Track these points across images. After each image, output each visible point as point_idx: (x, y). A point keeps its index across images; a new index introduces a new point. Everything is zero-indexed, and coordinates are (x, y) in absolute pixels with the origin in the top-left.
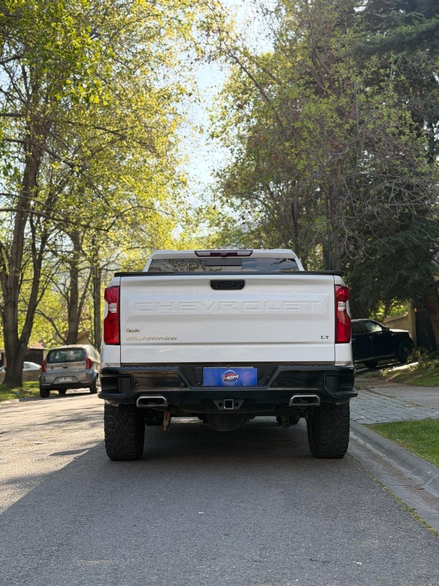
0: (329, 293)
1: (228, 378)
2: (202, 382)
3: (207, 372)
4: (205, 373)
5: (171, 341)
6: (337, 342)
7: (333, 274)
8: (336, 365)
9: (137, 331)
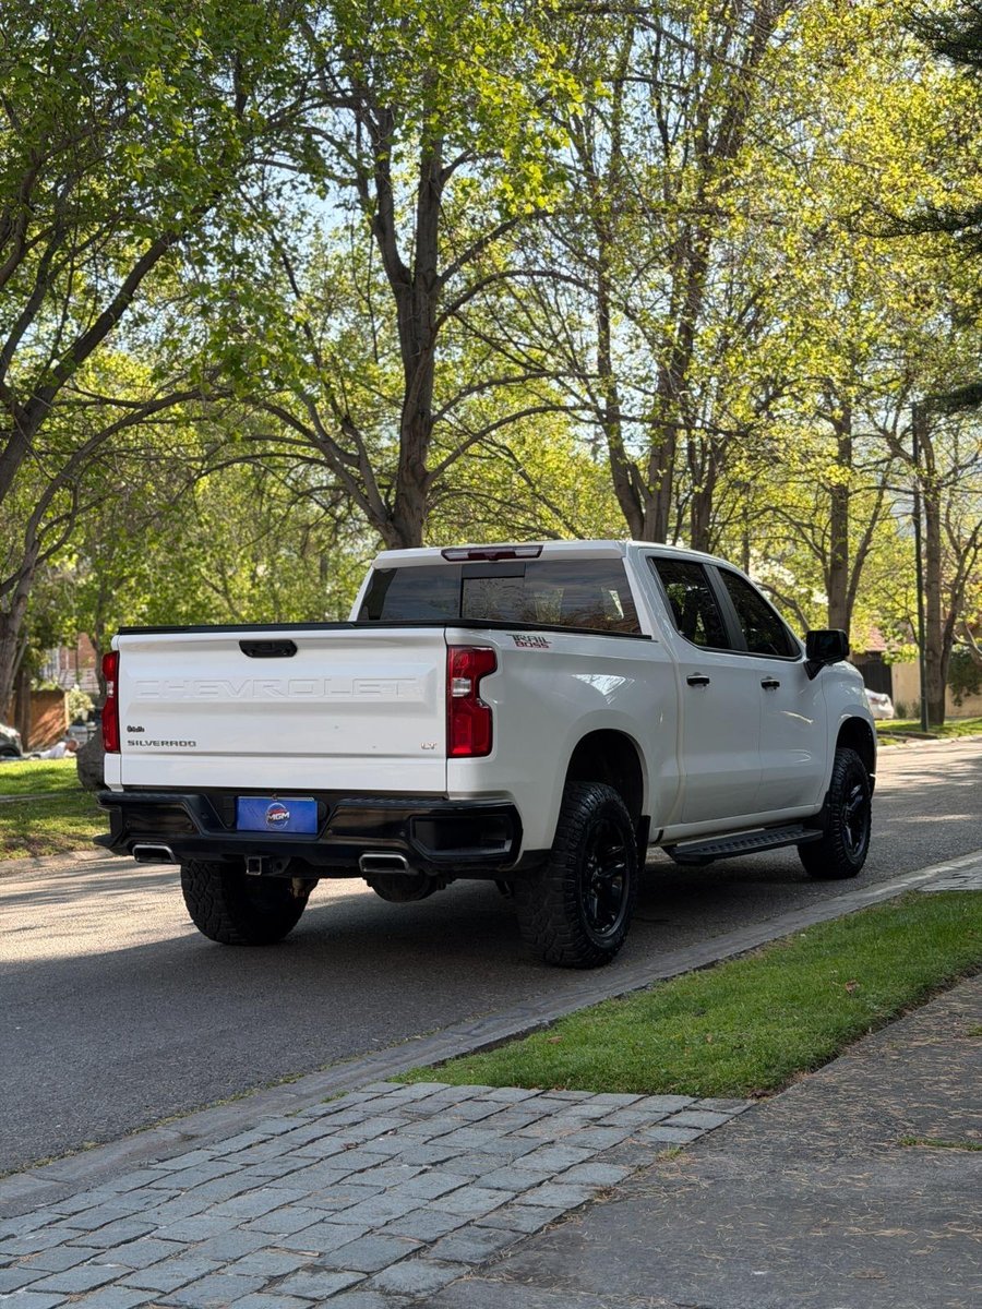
0: (437, 661)
1: (275, 817)
2: (235, 824)
3: (245, 806)
4: (241, 807)
5: (188, 749)
6: (450, 755)
7: (445, 624)
8: (451, 798)
9: (140, 729)
